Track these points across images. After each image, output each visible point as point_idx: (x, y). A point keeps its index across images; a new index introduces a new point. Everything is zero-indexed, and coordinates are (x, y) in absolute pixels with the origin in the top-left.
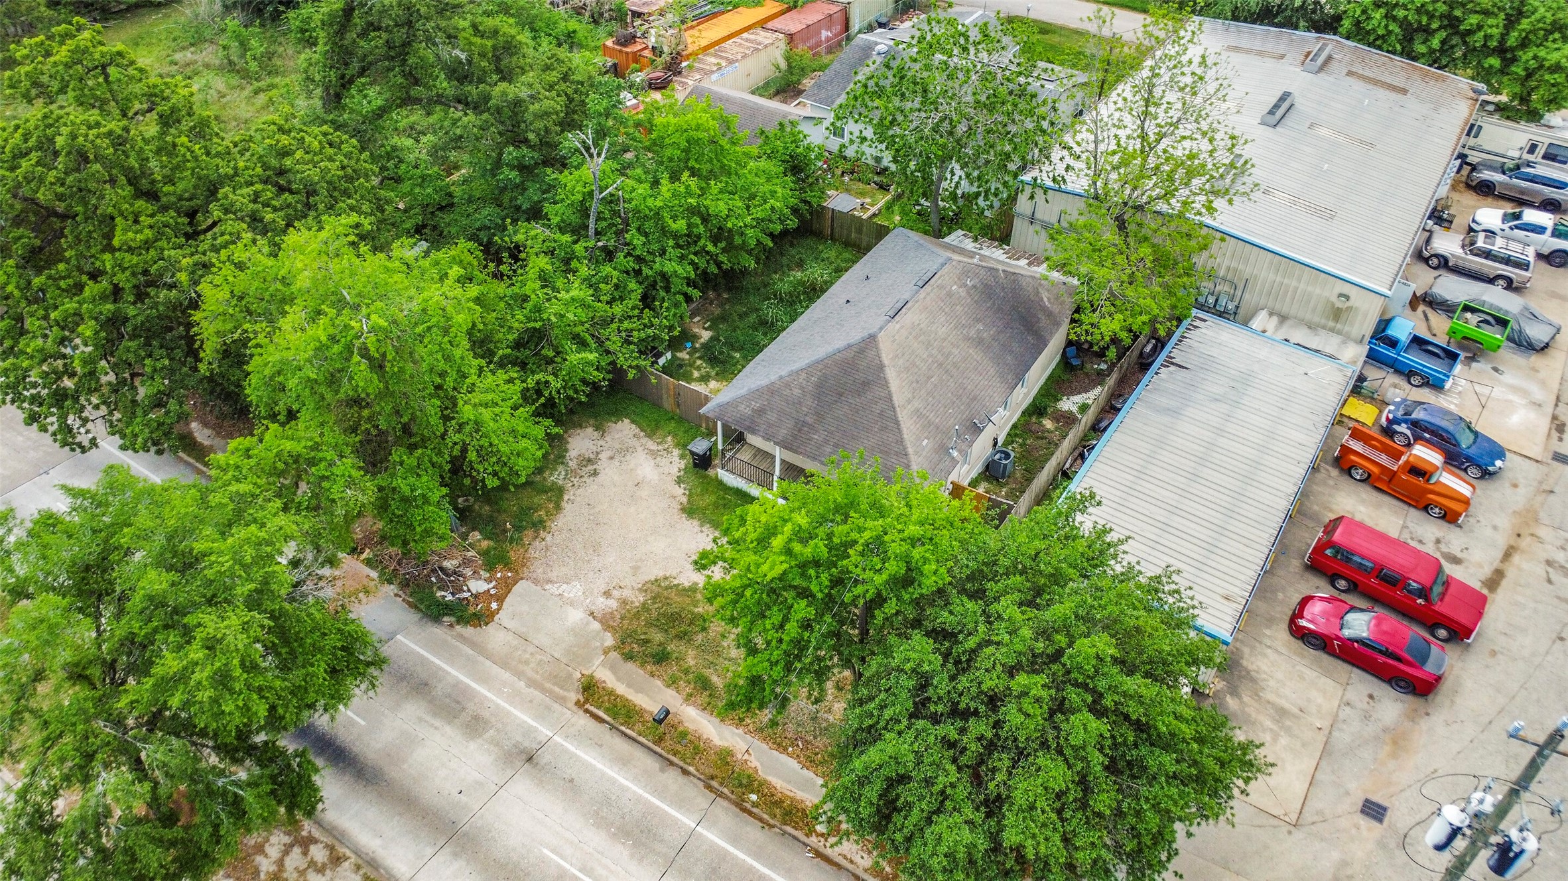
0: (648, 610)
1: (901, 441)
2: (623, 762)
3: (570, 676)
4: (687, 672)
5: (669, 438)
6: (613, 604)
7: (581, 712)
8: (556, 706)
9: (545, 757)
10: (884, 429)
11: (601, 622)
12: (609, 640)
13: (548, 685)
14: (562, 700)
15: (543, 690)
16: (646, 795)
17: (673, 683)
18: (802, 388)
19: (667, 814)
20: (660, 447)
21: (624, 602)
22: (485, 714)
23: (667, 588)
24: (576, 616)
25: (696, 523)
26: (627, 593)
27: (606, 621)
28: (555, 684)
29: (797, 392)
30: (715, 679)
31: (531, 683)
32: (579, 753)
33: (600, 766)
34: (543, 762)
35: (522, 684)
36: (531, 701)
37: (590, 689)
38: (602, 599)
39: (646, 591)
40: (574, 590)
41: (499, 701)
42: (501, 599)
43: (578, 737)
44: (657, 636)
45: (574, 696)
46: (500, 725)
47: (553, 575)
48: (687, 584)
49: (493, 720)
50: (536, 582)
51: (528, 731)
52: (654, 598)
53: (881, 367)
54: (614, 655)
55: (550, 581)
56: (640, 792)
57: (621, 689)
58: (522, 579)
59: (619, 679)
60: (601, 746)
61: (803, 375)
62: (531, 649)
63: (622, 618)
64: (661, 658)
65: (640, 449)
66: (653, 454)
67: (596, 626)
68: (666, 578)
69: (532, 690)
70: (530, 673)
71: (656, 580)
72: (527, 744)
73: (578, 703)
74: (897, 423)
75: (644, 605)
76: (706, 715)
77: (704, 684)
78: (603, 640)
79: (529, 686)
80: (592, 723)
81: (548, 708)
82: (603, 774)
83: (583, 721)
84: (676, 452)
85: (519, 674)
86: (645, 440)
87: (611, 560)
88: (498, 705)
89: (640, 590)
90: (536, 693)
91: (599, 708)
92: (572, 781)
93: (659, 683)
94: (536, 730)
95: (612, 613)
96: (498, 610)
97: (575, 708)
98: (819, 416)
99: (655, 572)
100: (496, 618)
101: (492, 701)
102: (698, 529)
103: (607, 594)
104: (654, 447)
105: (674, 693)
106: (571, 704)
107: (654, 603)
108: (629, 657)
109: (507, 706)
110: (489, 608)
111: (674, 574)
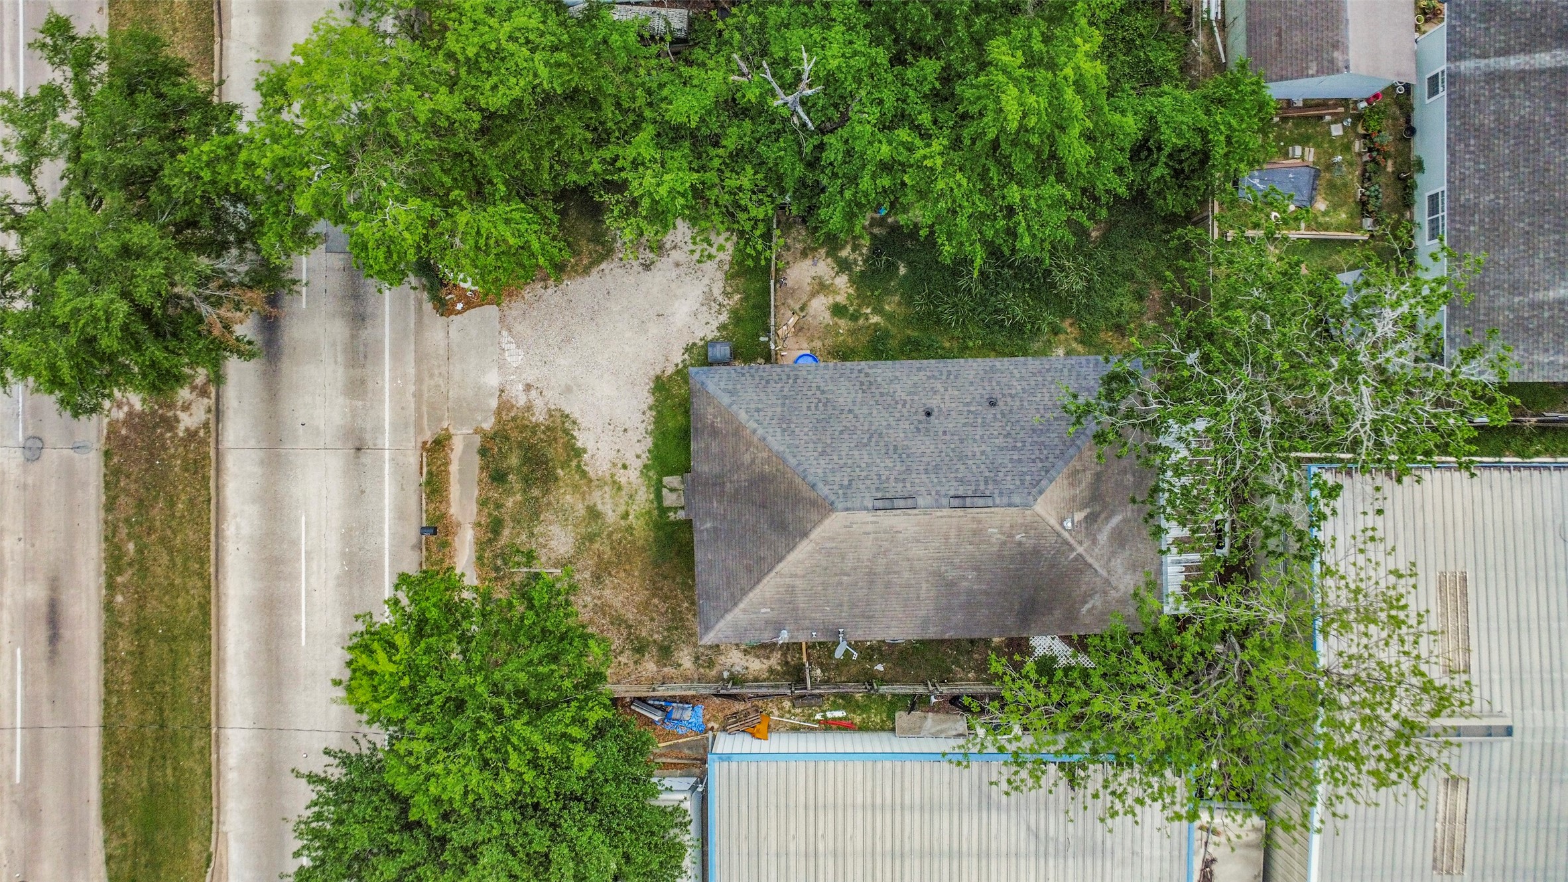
0: (534, 433)
1: (744, 593)
2: (401, 515)
3: (440, 420)
4: (498, 506)
5: (737, 297)
6: (522, 401)
7: (419, 453)
8: (412, 430)
9: (367, 458)
10: (749, 570)
11: (499, 405)
12: (488, 425)
13: (425, 409)
14: (419, 430)
15: (418, 410)
16: (387, 552)
17: (483, 503)
18: (753, 461)
19: (383, 577)
20: (720, 299)
21: (529, 408)
22: (370, 385)
23: (566, 432)
24: (493, 379)
25: (651, 400)
26: (539, 404)
27: (504, 406)
28: (428, 413)
29: (747, 458)
30: (506, 532)
31: (418, 395)
32: (387, 478)
33: (387, 501)
34: (363, 460)
35: (412, 388)
36: (403, 408)
37: (437, 447)
38: (521, 387)
39: (551, 416)
40: (514, 357)
41: (387, 386)
42: (469, 305)
43: (397, 465)
44: (514, 461)
45: (428, 436)
46: (368, 404)
47: (518, 327)
48: (579, 444)
49: (370, 395)
50: (502, 319)
51: (378, 429)
52: (548, 428)
53: (805, 534)
54: (478, 439)
55: (510, 330)
56: (387, 546)
57: (454, 468)
58: (498, 305)
59: (461, 459)
60: (403, 489)
61: (765, 455)
62: (444, 370)
63: (514, 419)
64: (498, 478)
65: (706, 281)
66: (709, 298)
67: (494, 403)
68: (574, 423)
69: (412, 400)
70: (425, 388)
71: (567, 416)
72: (368, 436)
73: (425, 443)
74: (759, 581)
75: (537, 425)
76: (474, 548)
77: (496, 527)
78: (485, 420)
79: (414, 395)
80: (416, 467)
81: (406, 426)
82: (382, 510)
83: (412, 459)
84: (724, 317)
85: (419, 380)
86: (720, 275)
87: (563, 362)
88: (383, 387)
89: (549, 410)
90: (413, 406)
91: (428, 465)
92: (363, 492)
93: (476, 493)
94: (383, 433)
95: (513, 406)
96: (459, 312)
97: (420, 445)
98: (735, 497)
99: (573, 409)
100: (453, 317)
101: (383, 380)
102: (645, 407)
103: (528, 387)
104: (717, 291)
105: (475, 510)
106: (420, 440)
107: (544, 432)
108: (483, 452)
109: (387, 394)
110: (454, 305)
111: (583, 426)
